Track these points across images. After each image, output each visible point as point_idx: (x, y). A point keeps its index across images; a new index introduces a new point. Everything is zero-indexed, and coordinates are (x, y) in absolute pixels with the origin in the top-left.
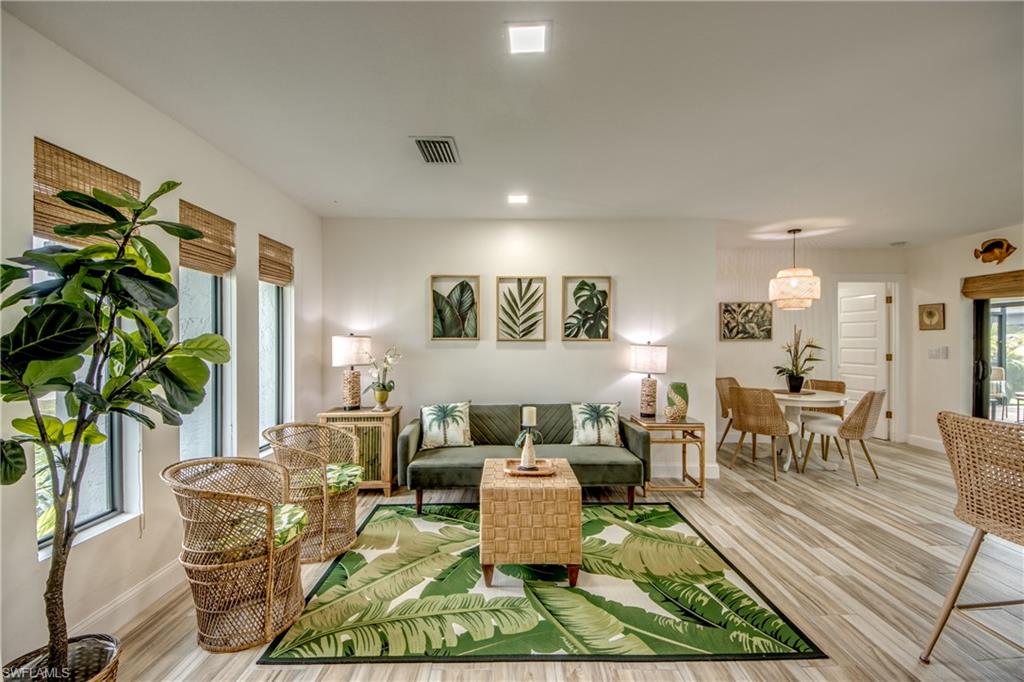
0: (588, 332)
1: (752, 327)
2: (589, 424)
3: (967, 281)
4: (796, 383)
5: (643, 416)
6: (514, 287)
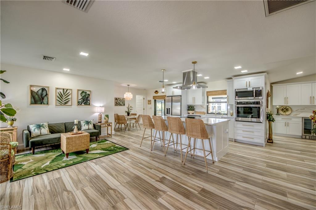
0: (84, 104)
1: (121, 103)
2: (86, 125)
3: (154, 97)
4: (128, 114)
5: (98, 122)
6: (62, 91)
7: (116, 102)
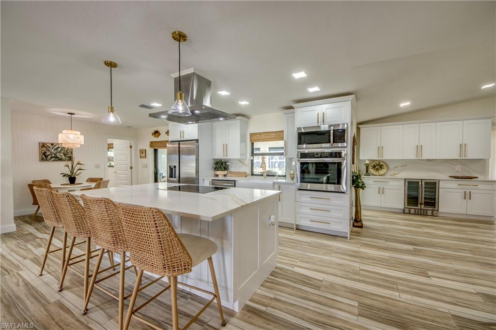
1: (60, 155)
3: (152, 142)
4: (72, 180)
7: (44, 154)
